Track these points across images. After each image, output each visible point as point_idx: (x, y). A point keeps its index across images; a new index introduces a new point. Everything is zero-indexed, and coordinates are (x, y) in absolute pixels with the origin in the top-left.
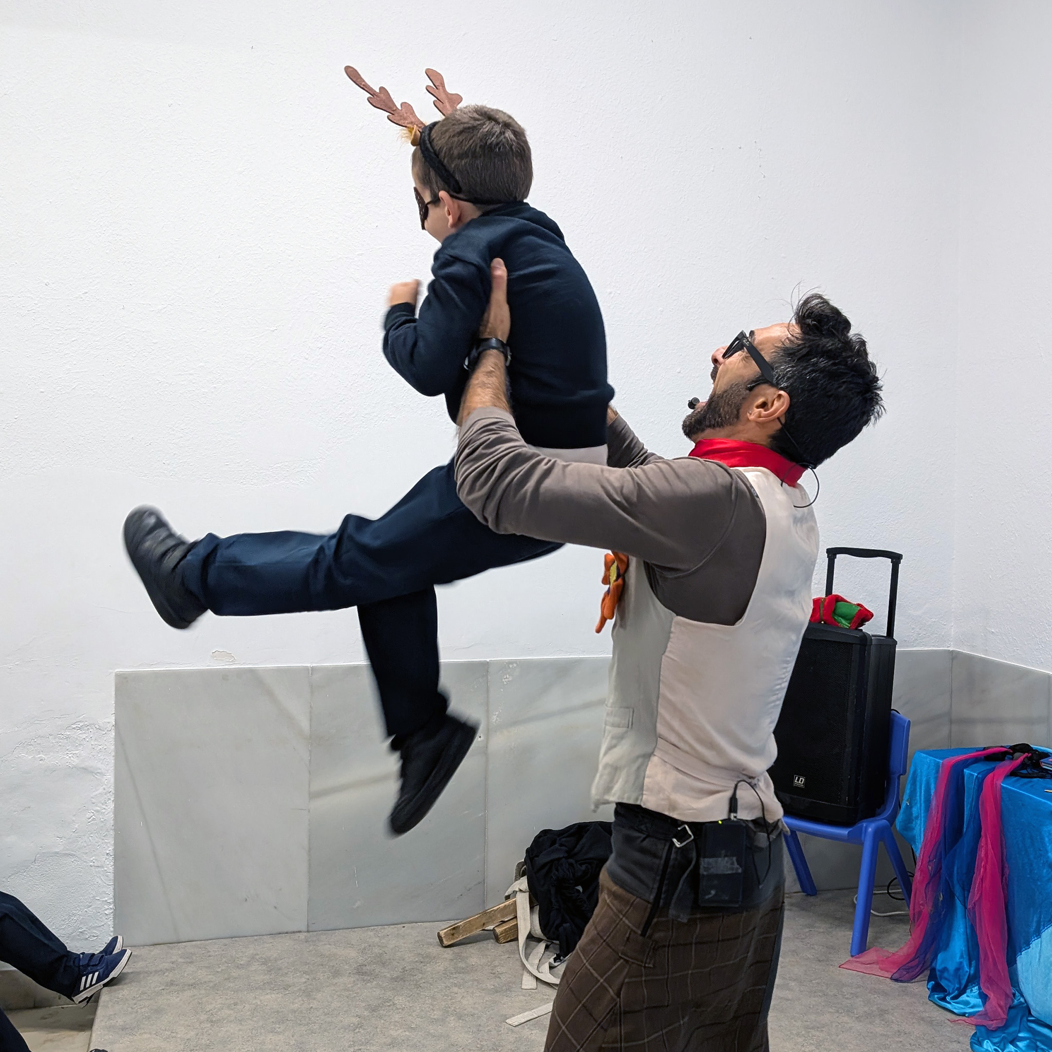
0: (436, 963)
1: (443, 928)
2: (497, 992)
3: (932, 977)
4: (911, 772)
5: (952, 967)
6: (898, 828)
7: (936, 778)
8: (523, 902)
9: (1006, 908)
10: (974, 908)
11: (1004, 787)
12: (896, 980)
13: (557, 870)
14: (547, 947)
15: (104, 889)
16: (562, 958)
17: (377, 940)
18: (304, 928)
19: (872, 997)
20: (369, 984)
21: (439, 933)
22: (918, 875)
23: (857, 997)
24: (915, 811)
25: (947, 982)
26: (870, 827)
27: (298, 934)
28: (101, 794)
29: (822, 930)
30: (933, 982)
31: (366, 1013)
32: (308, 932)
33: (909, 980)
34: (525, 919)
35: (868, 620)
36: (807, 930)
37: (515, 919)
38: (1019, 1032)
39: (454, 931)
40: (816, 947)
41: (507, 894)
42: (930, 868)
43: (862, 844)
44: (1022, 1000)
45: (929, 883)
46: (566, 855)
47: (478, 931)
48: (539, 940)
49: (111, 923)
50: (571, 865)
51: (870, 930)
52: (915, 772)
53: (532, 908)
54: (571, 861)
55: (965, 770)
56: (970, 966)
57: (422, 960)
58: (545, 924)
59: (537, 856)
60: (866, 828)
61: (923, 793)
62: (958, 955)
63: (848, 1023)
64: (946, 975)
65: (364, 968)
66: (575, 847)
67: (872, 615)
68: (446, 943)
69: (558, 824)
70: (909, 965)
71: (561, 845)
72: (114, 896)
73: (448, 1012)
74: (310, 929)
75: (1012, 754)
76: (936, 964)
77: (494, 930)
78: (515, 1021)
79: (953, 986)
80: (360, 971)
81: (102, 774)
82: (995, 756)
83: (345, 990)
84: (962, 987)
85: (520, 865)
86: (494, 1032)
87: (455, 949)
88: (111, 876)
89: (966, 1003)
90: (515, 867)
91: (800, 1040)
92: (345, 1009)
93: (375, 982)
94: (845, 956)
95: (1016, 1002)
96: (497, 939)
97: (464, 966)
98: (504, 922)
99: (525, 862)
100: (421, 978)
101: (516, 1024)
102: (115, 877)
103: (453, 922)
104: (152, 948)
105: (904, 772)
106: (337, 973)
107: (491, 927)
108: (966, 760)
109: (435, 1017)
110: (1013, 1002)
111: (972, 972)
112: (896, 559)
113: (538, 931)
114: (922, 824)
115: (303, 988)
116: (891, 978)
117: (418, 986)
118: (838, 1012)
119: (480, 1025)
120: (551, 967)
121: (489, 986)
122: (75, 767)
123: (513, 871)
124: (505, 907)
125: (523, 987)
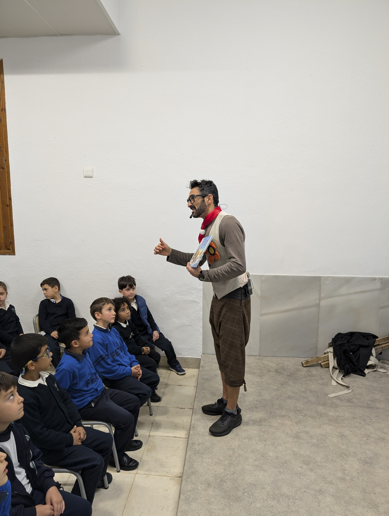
0: (301, 372)
1: (303, 360)
2: (323, 385)
8: (331, 356)
13: (344, 347)
14: (339, 371)
15: (200, 337)
16: (345, 376)
17: (281, 361)
18: (258, 355)
20: (280, 376)
21: (302, 362)
27: (256, 357)
28: (199, 309)
31: (280, 386)
32: (259, 356)
34: (332, 362)
37: (328, 361)
39: (307, 362)
41: (325, 352)
46: (347, 342)
47: (315, 363)
48: (336, 369)
49: (202, 346)
50: (349, 345)
53: (334, 358)
54: (349, 344)
57: (297, 370)
58: (339, 364)
59: (337, 342)
65: (278, 370)
66: (350, 340)
68: (304, 365)
69: (344, 331)
71: (345, 339)
72: (203, 339)
73: (307, 389)
74: (260, 355)
77: (320, 363)
80: (277, 371)
81: (199, 303)
83: (272, 377)
85: (330, 343)
86: (323, 399)
87: (307, 368)
88: (202, 333)
90: (328, 343)
92: (273, 383)
93: (282, 376)
96: (321, 366)
97: (311, 374)
98: (324, 361)
99: (332, 342)
100: (297, 376)
101: (331, 397)
102: (203, 333)
103: (308, 359)
106: (269, 371)
109: (303, 390)
113: (336, 366)
115: (259, 375)
117: (296, 379)
119: (318, 396)
120: (342, 379)
121: (320, 382)
122: (191, 301)
123: (327, 345)
124: (325, 357)
125: (332, 384)
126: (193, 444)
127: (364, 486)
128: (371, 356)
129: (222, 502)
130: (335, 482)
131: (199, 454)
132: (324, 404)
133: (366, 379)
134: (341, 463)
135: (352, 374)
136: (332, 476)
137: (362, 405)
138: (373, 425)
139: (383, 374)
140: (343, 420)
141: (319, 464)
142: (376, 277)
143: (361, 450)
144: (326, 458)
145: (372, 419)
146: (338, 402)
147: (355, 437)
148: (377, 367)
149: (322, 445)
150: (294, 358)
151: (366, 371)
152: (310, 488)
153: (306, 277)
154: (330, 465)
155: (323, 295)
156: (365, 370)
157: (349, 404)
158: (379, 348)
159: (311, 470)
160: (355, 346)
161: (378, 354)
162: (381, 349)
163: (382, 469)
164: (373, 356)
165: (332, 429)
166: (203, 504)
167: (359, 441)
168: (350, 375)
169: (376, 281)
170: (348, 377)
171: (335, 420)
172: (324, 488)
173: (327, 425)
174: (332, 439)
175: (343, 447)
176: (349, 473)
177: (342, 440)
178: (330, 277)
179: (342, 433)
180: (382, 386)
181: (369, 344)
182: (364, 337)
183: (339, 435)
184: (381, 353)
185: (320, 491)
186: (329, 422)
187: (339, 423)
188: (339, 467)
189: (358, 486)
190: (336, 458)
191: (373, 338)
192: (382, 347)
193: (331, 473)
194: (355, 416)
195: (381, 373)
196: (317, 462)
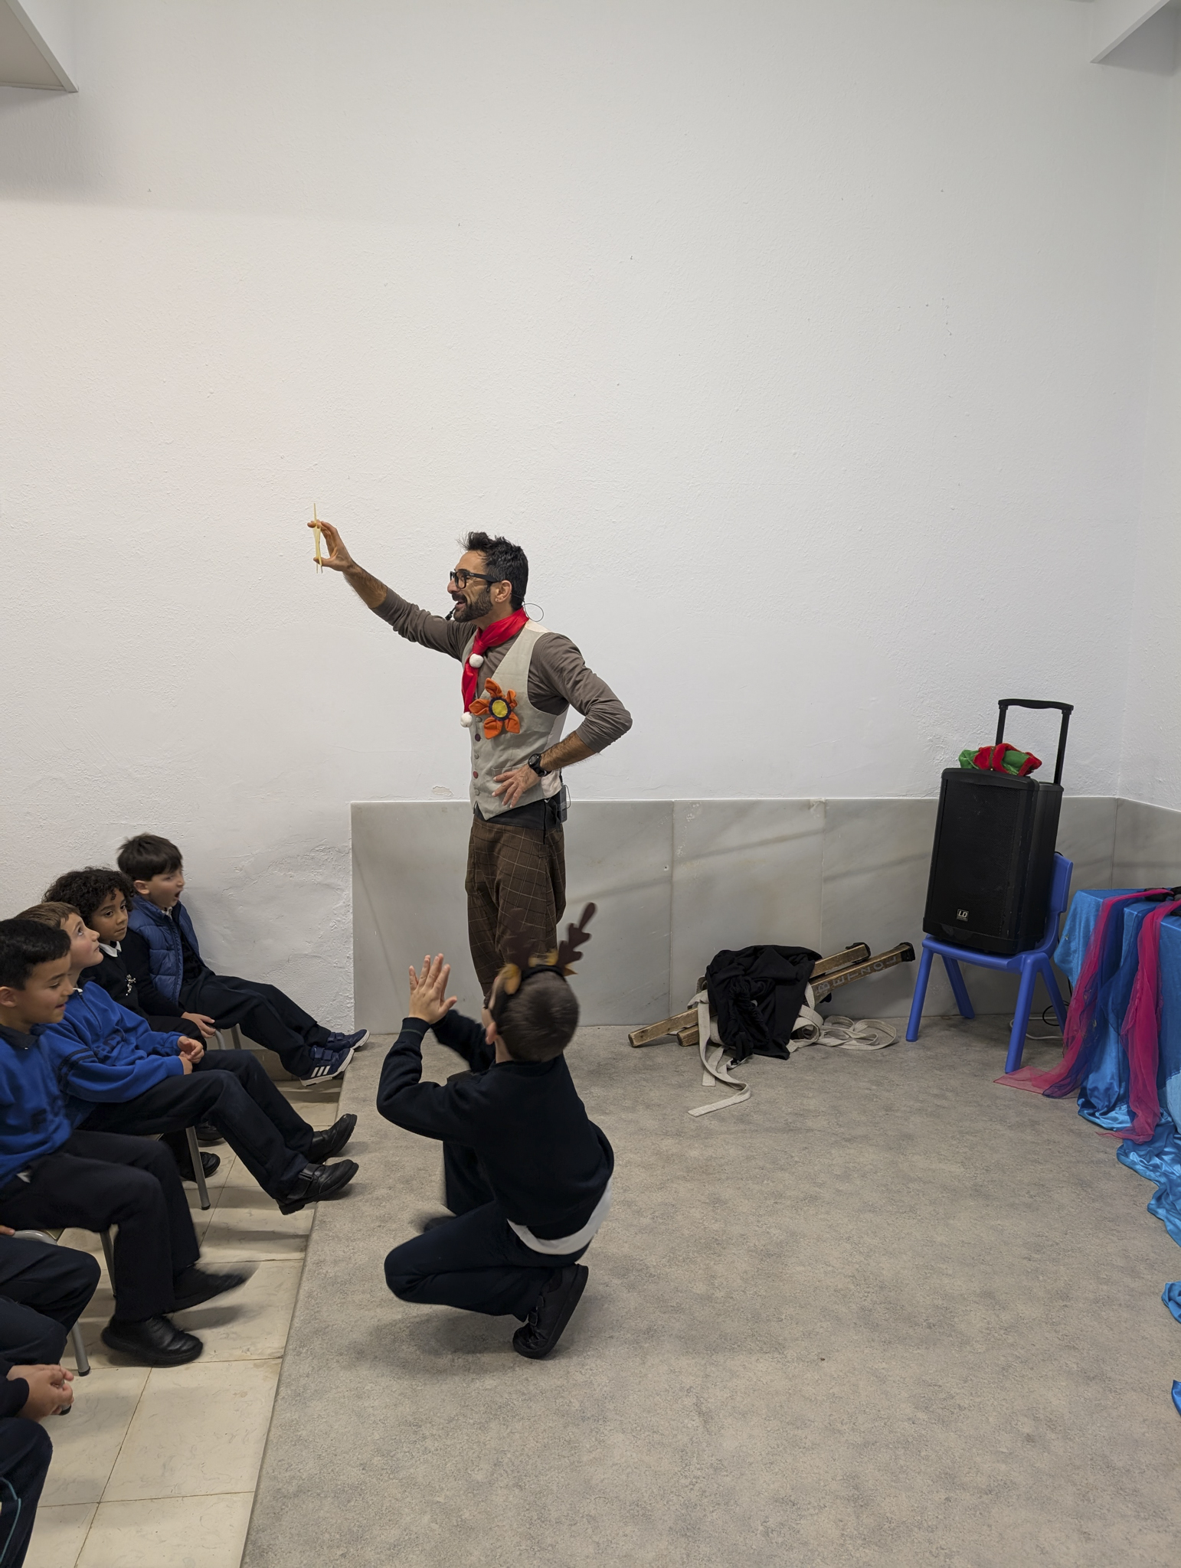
0: (627, 1060)
1: (633, 1031)
2: (680, 1087)
3: (1083, 1094)
4: (1072, 910)
5: (1102, 1086)
6: (1056, 960)
7: (1097, 916)
8: (703, 1012)
9: (1159, 1037)
10: (1126, 1035)
11: (1164, 926)
12: (1048, 1096)
13: (735, 985)
14: (724, 1052)
15: (346, 986)
16: (737, 1061)
19: (1024, 1109)
21: (629, 1035)
22: (1073, 1003)
23: (1010, 1109)
24: (1073, 945)
25: (1097, 1100)
26: (1029, 959)
28: (341, 906)
29: (978, 1049)
30: (1083, 1100)
33: (1060, 1097)
34: (705, 1027)
35: (1036, 768)
36: (965, 1048)
37: (697, 1026)
38: (1165, 1147)
39: (643, 1034)
40: (973, 1064)
41: (689, 1004)
42: (1086, 997)
43: (1021, 974)
44: (1169, 1119)
45: (1084, 1011)
46: (743, 973)
47: (663, 1035)
48: (717, 1045)
49: (352, 1014)
50: (748, 981)
51: (1024, 1051)
52: (1075, 909)
53: (711, 1018)
54: (748, 978)
55: (1125, 909)
56: (1120, 1086)
57: (615, 1057)
58: (722, 1032)
59: (716, 973)
60: (1025, 960)
61: (1082, 930)
62: (1109, 1077)
63: (999, 1130)
64: (1096, 1093)
66: (752, 966)
67: (1040, 763)
68: (636, 1043)
69: (737, 943)
70: (1061, 1083)
71: (739, 964)
73: (637, 1101)
75: (1173, 896)
76: (1087, 1083)
77: (678, 1035)
78: (696, 1112)
79: (1102, 1104)
81: (343, 890)
82: (1154, 897)
84: (1111, 1105)
85: (701, 980)
86: (678, 1121)
87: (644, 1049)
88: (352, 976)
89: (1115, 1119)
90: (697, 982)
91: (954, 1142)
94: (1001, 1074)
95: (1163, 1121)
96: (680, 1043)
97: (651, 1063)
98: (686, 1028)
99: (706, 978)
100: (614, 1072)
101: (697, 1115)
102: (355, 976)
103: (641, 1027)
104: (386, 1037)
105: (1065, 910)
107: (675, 1032)
108: (1127, 899)
110: (1161, 1120)
111: (1122, 1092)
112: (1067, 710)
113: (716, 1038)
114: (1080, 958)
116: (1043, 1094)
118: (991, 1120)
119: (665, 1114)
120: (728, 1069)
121: (673, 1082)
122: (319, 883)
123: (695, 984)
124: (688, 1015)
125: (704, 1084)
126: (319, 1263)
127: (756, 1307)
128: (803, 1006)
129: (394, 1390)
130: (688, 1306)
131: (335, 1286)
132: (679, 1134)
133: (790, 1066)
134: (708, 1262)
135: (756, 1056)
136: (681, 1295)
137: (773, 1126)
138: (794, 1170)
139: (832, 1049)
140: (721, 1166)
141: (652, 1270)
142: (812, 798)
143: (757, 1229)
144: (672, 1255)
145: (792, 1157)
146: (714, 1124)
147: (747, 1201)
148: (818, 1034)
149: (663, 1227)
150: (610, 1027)
151: (792, 1046)
152: (624, 1328)
153: (635, 806)
154: (678, 1272)
155: (679, 850)
156: (787, 1043)
157: (742, 1127)
158: (821, 984)
159: (631, 1287)
160: (765, 981)
161: (821, 1002)
162: (829, 987)
163: (804, 1266)
164: (807, 1005)
165: (693, 1190)
166: (342, 1400)
167: (756, 1210)
168: (751, 1058)
169: (812, 809)
170: (747, 1062)
171: (701, 1168)
172: (660, 1323)
173: (681, 1182)
174: (689, 1212)
175: (716, 1226)
176: (725, 1283)
177: (713, 1211)
178: (698, 802)
179: (717, 1196)
180: (826, 1078)
181: (797, 974)
182: (787, 957)
183: (708, 1201)
184: (828, 999)
185: (649, 1330)
186: (685, 1174)
187: (712, 1174)
188: (700, 1271)
189: (742, 1310)
190: (696, 1254)
191: (810, 960)
192: (830, 982)
193: (680, 1289)
194: (751, 1154)
195: (827, 1048)
196: (647, 1268)
